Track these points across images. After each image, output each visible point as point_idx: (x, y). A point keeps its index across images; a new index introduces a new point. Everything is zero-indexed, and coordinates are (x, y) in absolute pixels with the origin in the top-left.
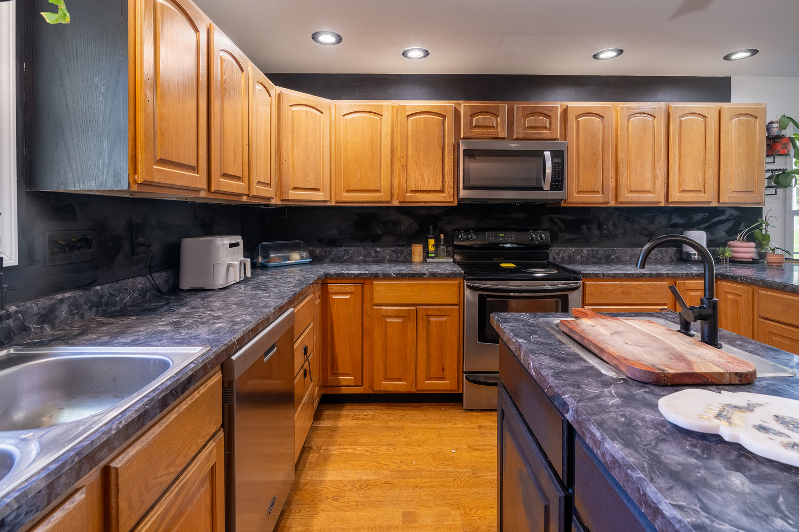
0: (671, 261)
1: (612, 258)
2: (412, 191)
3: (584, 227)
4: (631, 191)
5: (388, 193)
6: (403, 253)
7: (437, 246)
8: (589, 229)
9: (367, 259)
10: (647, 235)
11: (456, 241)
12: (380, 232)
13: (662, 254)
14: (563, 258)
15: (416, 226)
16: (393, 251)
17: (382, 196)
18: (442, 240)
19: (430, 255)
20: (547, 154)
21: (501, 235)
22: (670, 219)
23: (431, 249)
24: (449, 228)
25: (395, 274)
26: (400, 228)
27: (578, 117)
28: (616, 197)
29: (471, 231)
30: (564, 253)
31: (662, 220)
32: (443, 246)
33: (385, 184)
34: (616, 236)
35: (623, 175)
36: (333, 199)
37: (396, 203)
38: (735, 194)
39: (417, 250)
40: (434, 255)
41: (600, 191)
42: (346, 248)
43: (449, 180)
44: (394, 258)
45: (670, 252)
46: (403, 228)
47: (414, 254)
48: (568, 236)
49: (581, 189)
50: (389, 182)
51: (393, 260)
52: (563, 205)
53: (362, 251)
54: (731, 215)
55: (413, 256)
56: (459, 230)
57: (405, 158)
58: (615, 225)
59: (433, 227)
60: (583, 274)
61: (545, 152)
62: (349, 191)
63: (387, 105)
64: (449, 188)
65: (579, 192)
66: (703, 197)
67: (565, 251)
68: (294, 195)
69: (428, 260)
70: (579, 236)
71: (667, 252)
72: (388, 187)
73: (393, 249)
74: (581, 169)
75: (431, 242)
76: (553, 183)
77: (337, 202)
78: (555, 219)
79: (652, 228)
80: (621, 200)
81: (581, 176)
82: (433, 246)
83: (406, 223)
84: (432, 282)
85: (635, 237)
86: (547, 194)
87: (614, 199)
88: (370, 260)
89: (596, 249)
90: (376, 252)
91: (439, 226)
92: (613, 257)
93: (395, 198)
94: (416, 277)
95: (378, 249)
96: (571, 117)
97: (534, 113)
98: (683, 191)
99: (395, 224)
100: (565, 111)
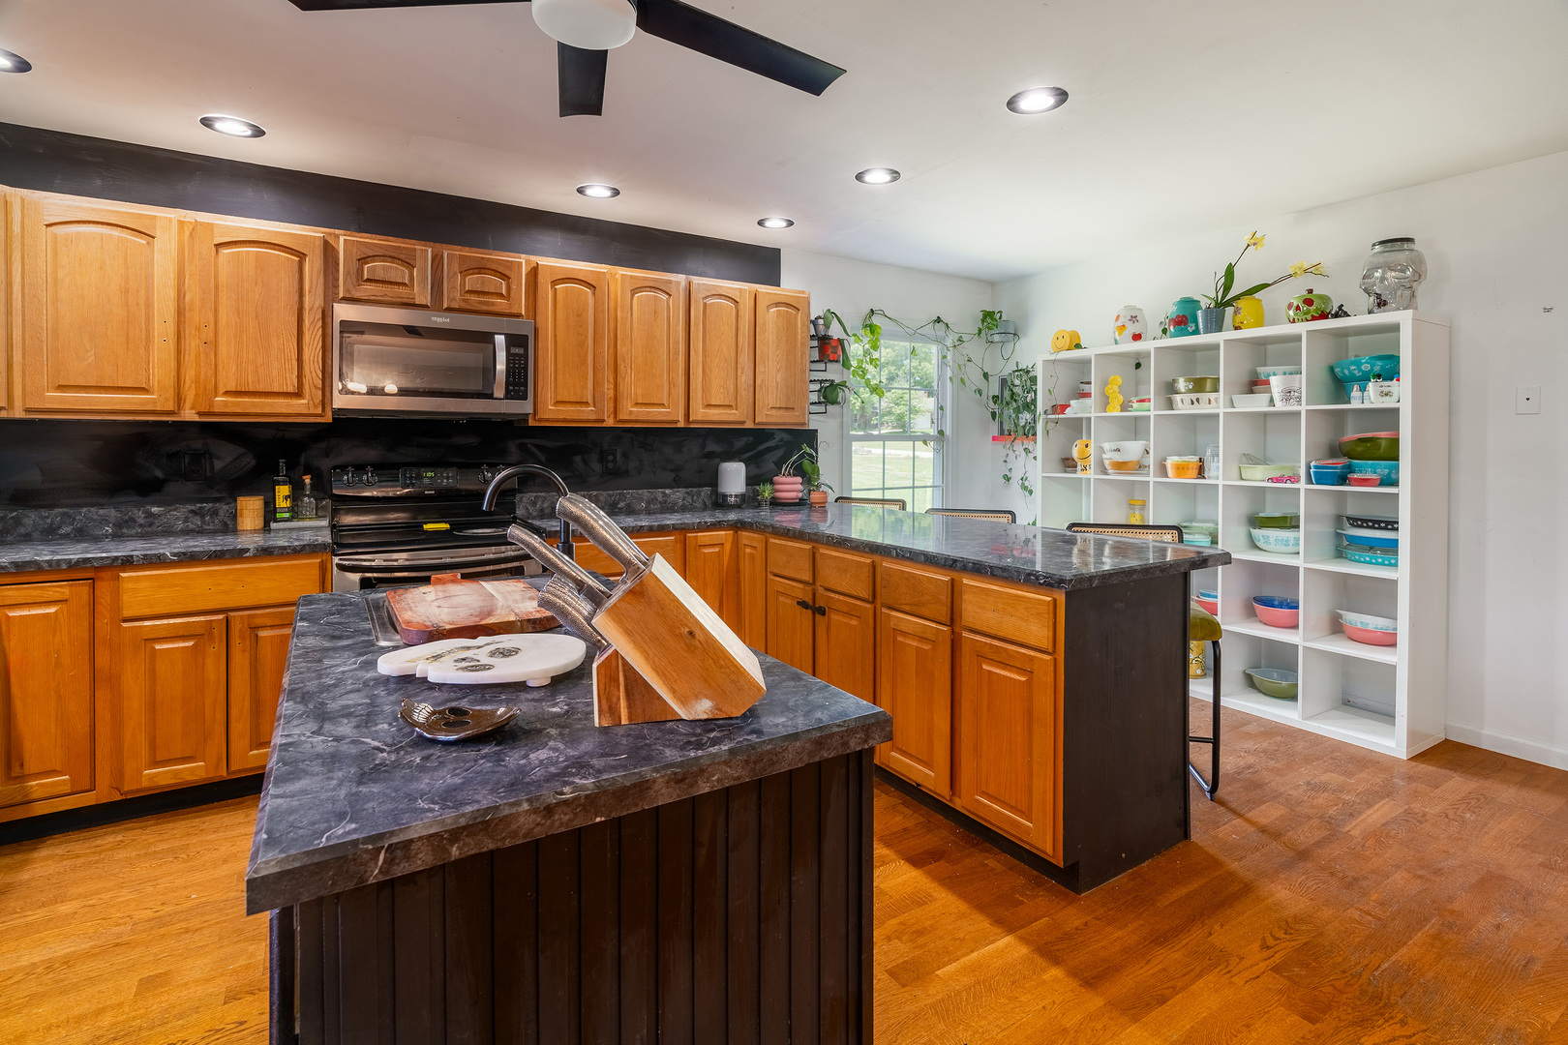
0: (705, 508)
1: (620, 506)
2: (227, 393)
3: (578, 459)
4: (637, 404)
5: (171, 394)
6: (217, 515)
7: (295, 496)
8: (585, 462)
9: (125, 530)
10: (671, 471)
11: (337, 488)
12: (159, 474)
13: (693, 497)
14: (542, 510)
15: (249, 461)
16: (192, 511)
17: (154, 402)
18: (308, 487)
19: (278, 516)
20: (500, 339)
21: (429, 474)
22: (704, 446)
23: (282, 503)
24: (325, 464)
25: (174, 555)
26: (212, 465)
27: (555, 283)
28: (615, 412)
29: (369, 468)
30: (543, 502)
32: (309, 496)
33: (161, 376)
34: (626, 473)
35: (624, 379)
36: (18, 403)
37: (189, 415)
38: (774, 412)
39: (250, 509)
40: (288, 515)
41: (590, 401)
42: (65, 510)
43: (314, 375)
44: (196, 525)
45: (703, 494)
46: (218, 465)
47: (241, 516)
49: (560, 399)
50: (173, 373)
51: (192, 531)
52: (531, 423)
53: (112, 513)
54: (781, 440)
55: (239, 520)
56: (343, 468)
57: (212, 325)
58: (625, 455)
59: (285, 463)
60: (549, 532)
61: (496, 336)
62: (61, 388)
63: (165, 218)
64: (313, 389)
65: (558, 403)
66: (735, 414)
67: (545, 498)
69: (273, 525)
70: (569, 474)
71: (699, 494)
72: (170, 381)
73: (193, 508)
74: (560, 366)
75: (283, 491)
76: (511, 388)
77: (28, 410)
78: (529, 446)
79: (678, 459)
80: (621, 417)
81: (560, 377)
82: (286, 498)
83: (226, 457)
84: (263, 565)
85: (655, 473)
86: (501, 406)
87: (612, 416)
88: (133, 532)
89: (595, 493)
90: (150, 515)
91: (302, 459)
92: (622, 505)
93: (188, 404)
94: (227, 556)
95: (155, 510)
96: (544, 282)
97: (481, 269)
98: (709, 406)
99: (198, 457)
100: (534, 272)
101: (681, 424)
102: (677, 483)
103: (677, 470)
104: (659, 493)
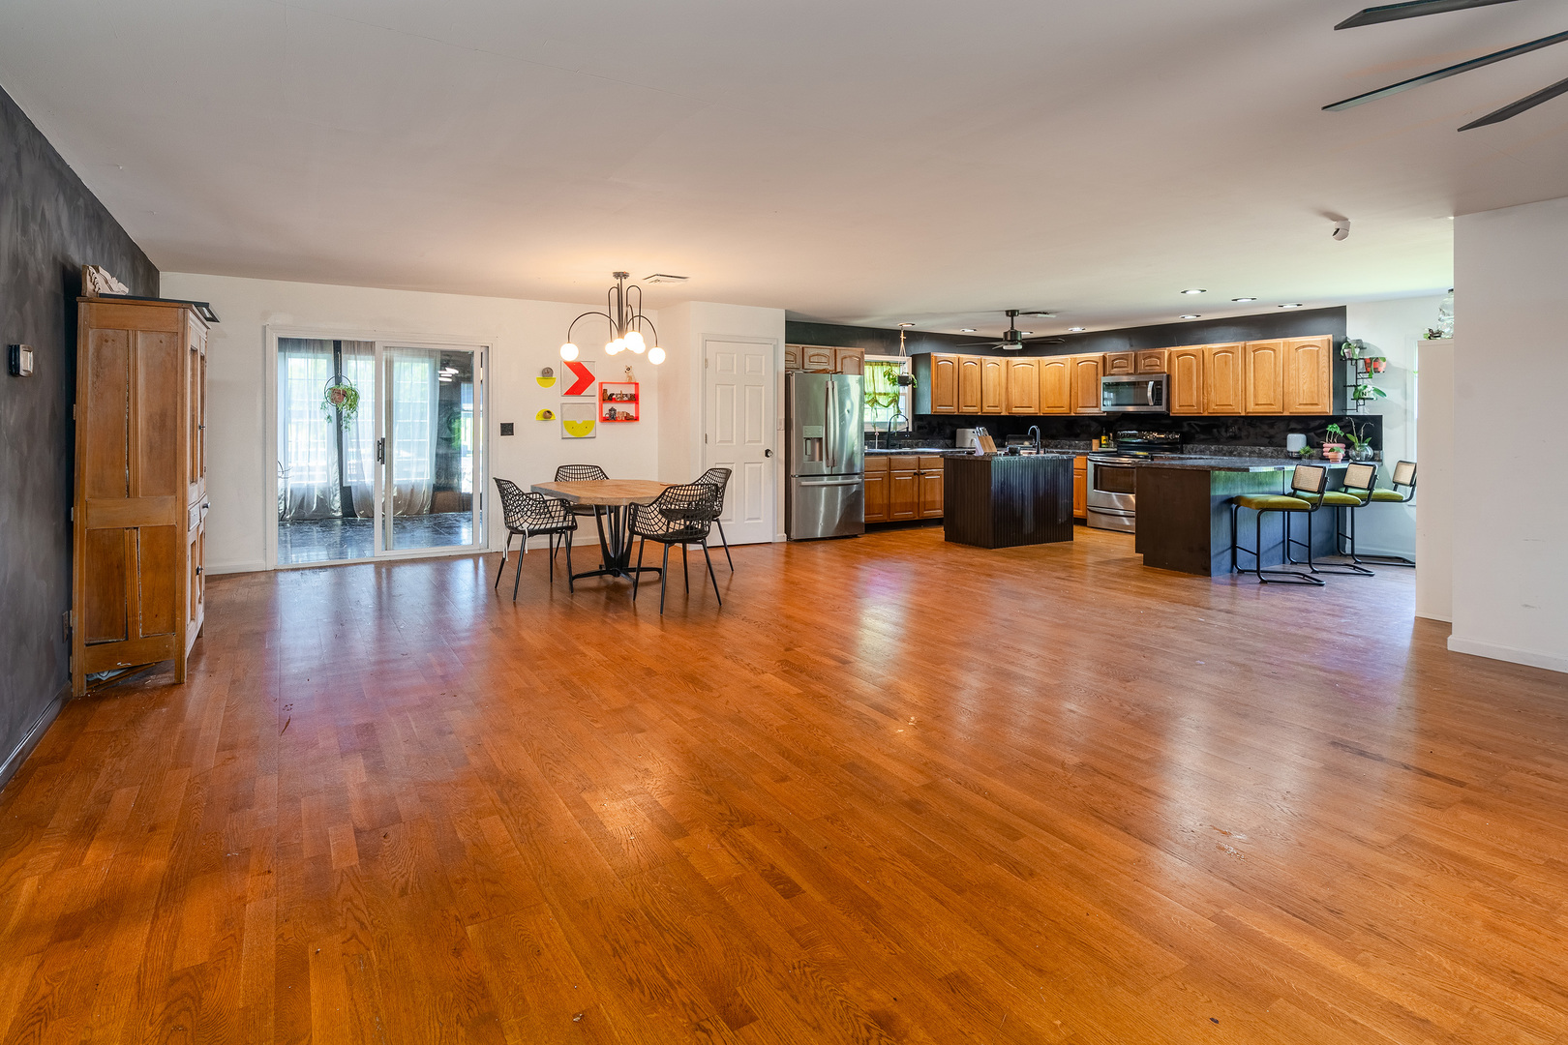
2: (1081, 407)
3: (1215, 430)
4: (1218, 405)
5: (1069, 408)
6: (1088, 443)
7: (1107, 438)
13: (1275, 454)
15: (1100, 428)
16: (1085, 444)
17: (1066, 410)
18: (1111, 435)
19: (1102, 446)
20: (1149, 384)
23: (1103, 442)
27: (1178, 357)
28: (1207, 409)
31: (1282, 425)
33: (1066, 402)
34: (1240, 438)
35: (1213, 394)
36: (1041, 412)
37: (1074, 414)
38: (1302, 406)
39: (1095, 442)
40: (1105, 446)
45: (1280, 451)
47: (1093, 445)
48: (1202, 437)
49: (1181, 404)
50: (1069, 402)
57: (1077, 387)
58: (1239, 429)
62: (1048, 407)
63: (1066, 359)
65: (1180, 406)
66: (1274, 408)
68: (1015, 410)
71: (1275, 449)
72: (1068, 404)
73: (1085, 442)
74: (1181, 390)
76: (1157, 401)
77: (1043, 413)
79: (1272, 432)
80: (1209, 411)
81: (1181, 395)
82: (1103, 438)
83: (1094, 426)
85: (1258, 438)
86: (1152, 409)
87: (1205, 411)
93: (1072, 411)
95: (1077, 442)
96: (1174, 357)
97: (1150, 357)
98: (1257, 405)
99: (1089, 426)
100: (1170, 355)
101: (1243, 414)
102: (1271, 444)
103: (1271, 437)
104: (1257, 449)
